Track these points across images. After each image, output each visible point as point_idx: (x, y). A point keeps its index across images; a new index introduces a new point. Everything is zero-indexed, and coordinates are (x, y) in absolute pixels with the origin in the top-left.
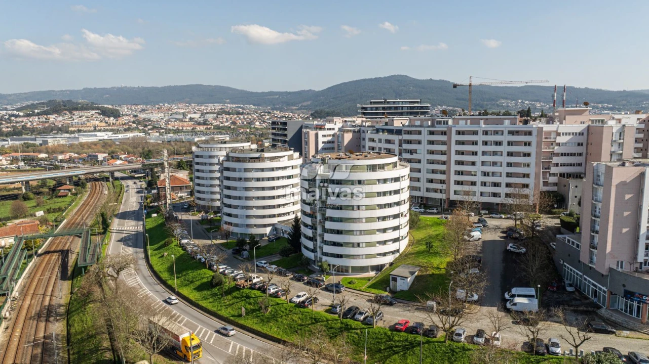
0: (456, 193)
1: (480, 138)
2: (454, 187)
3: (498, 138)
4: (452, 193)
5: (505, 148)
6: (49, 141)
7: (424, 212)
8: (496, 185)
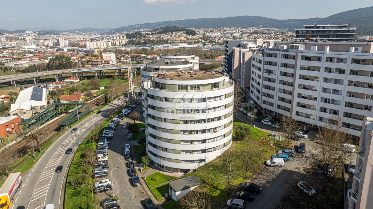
0: (297, 113)
1: (323, 64)
2: (296, 108)
3: (341, 66)
4: (294, 113)
5: (347, 77)
6: (154, 48)
7: (270, 126)
8: (335, 112)
